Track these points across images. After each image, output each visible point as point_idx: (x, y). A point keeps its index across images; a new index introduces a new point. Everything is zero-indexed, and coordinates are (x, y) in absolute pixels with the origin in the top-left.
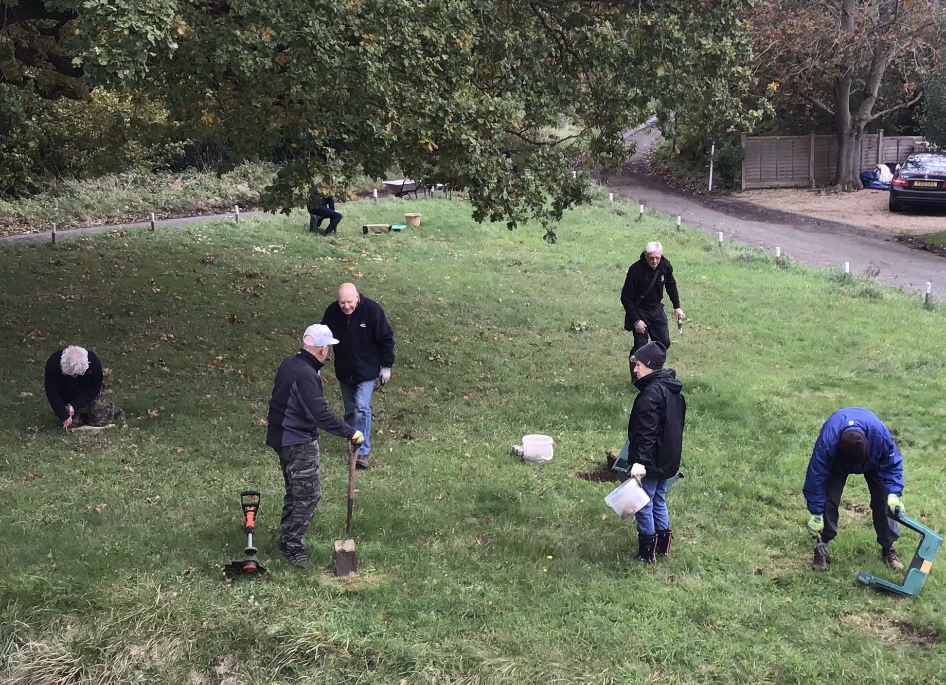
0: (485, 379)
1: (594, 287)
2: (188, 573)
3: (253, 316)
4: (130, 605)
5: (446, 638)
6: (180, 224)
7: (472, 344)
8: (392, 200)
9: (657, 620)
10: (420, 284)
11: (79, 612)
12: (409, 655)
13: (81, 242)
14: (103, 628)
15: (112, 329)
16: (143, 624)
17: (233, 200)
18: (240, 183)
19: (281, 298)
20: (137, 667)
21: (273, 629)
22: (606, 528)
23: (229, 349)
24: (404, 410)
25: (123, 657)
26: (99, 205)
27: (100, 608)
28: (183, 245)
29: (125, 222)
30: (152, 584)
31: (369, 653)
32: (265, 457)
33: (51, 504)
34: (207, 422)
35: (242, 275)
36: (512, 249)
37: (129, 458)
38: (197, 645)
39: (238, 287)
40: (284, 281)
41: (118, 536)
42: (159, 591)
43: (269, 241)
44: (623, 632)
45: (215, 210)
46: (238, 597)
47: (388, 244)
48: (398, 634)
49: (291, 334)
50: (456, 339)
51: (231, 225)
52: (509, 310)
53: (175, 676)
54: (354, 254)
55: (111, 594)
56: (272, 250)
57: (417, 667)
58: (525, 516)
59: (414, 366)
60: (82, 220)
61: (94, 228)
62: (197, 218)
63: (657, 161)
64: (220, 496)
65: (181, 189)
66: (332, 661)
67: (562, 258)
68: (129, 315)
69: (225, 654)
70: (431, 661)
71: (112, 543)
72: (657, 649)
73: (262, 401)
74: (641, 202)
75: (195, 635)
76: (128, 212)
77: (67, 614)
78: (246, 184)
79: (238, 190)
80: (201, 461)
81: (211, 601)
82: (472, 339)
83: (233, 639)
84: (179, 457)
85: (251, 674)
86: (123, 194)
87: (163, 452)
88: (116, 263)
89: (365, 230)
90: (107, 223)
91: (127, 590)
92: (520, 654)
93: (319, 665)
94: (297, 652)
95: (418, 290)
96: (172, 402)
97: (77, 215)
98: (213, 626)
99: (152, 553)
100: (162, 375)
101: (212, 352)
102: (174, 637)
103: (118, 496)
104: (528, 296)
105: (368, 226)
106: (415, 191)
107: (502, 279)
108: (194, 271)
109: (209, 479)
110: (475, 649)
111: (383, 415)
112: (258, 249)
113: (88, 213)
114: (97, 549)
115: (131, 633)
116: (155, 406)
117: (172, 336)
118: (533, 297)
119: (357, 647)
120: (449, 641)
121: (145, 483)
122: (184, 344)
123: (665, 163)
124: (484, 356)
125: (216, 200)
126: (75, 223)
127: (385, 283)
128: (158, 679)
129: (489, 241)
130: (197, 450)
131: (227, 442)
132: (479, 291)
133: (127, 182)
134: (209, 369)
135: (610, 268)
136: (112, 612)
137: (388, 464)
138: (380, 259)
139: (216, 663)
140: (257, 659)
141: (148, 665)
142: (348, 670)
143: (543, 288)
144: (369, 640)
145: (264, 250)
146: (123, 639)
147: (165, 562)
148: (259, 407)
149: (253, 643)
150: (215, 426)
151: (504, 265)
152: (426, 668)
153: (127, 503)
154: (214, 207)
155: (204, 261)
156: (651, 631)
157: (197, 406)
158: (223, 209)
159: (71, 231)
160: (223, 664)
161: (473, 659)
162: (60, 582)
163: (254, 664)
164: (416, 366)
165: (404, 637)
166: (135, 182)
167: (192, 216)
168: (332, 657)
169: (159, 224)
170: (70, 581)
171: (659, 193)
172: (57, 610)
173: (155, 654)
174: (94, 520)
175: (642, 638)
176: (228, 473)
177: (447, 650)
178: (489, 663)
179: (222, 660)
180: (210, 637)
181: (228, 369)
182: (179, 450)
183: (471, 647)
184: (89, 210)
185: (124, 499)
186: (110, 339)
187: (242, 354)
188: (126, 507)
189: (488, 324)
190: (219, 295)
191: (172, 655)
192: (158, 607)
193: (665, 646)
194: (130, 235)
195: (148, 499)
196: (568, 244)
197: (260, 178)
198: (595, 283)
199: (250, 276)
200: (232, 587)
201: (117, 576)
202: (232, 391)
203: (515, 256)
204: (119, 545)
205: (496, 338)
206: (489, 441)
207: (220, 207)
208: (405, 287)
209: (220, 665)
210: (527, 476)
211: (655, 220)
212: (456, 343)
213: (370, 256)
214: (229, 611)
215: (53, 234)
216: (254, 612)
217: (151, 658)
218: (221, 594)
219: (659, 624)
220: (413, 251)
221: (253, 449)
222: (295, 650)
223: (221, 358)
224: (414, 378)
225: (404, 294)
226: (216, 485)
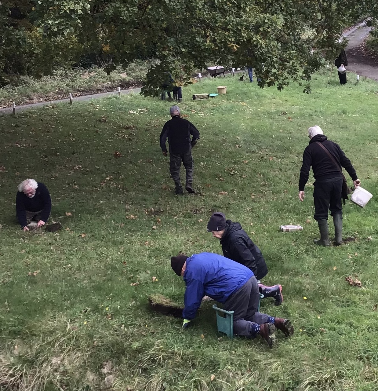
0: (264, 185)
1: (330, 126)
2: (86, 311)
3: (128, 152)
4: (52, 332)
5: (239, 348)
6: (87, 99)
7: (256, 164)
8: (209, 79)
9: (367, 333)
10: (226, 129)
11: (22, 338)
12: (216, 359)
13: (30, 112)
14: (36, 347)
15: (46, 164)
16: (59, 344)
17: (118, 83)
18: (121, 73)
19: (145, 141)
20: (56, 371)
21: (136, 345)
22: (336, 275)
23: (114, 173)
24: (215, 206)
25: (47, 365)
26: (40, 90)
27: (35, 335)
28: (88, 111)
29: (56, 100)
30: (65, 319)
31: (193, 359)
32: (133, 238)
33: (8, 271)
34: (100, 218)
35: (122, 128)
36: (282, 105)
37: (54, 242)
38: (91, 356)
39: (120, 135)
40: (147, 130)
41: (46, 290)
42: (68, 323)
43: (138, 107)
44: (346, 341)
45: (108, 89)
46: (115, 326)
47: (208, 105)
48: (210, 346)
49: (150, 162)
50: (247, 162)
51: (116, 98)
52: (279, 143)
53: (78, 375)
54: (188, 112)
55: (40, 326)
56: (140, 111)
57: (221, 366)
58: (287, 270)
59: (222, 179)
60: (31, 99)
61: (38, 103)
62: (98, 94)
63: (368, 47)
64: (106, 263)
65: (88, 78)
66: (170, 363)
67: (311, 109)
68: (57, 155)
69: (107, 361)
70: (230, 363)
71: (42, 295)
72: (367, 351)
73: (132, 204)
74: (358, 73)
75: (90, 350)
76: (57, 93)
77: (14, 339)
78: (125, 73)
79: (121, 77)
80: (96, 242)
81: (99, 328)
82: (257, 161)
83: (112, 351)
84: (82, 240)
85: (122, 373)
86: (55, 83)
87: (74, 237)
88: (50, 124)
89: (194, 97)
90: (46, 100)
91: (50, 323)
92: (283, 357)
93: (162, 367)
94: (149, 359)
95: (225, 133)
96: (80, 206)
97: (28, 97)
98: (100, 344)
99: (65, 300)
100: (75, 190)
101: (104, 175)
102: (77, 351)
103: (46, 265)
104: (290, 133)
105: (196, 95)
106: (223, 73)
107: (275, 124)
108: (95, 127)
109: (100, 253)
110: (256, 354)
111: (203, 210)
112: (131, 112)
113: (34, 95)
114: (33, 299)
115: (52, 349)
116: (70, 210)
117: (81, 166)
118: (293, 134)
119: (185, 355)
120: (240, 350)
121: (63, 257)
122: (88, 171)
123: (373, 48)
124: (264, 171)
125: (108, 83)
126: (27, 101)
127: (206, 129)
128: (68, 378)
129: (267, 101)
130: (93, 236)
131: (111, 230)
132: (261, 132)
133: (57, 75)
134: (102, 186)
135: (340, 114)
136: (41, 338)
137: (205, 240)
138: (203, 115)
139: (102, 367)
140: (126, 363)
141: (62, 369)
142: (180, 369)
143: (299, 128)
144: (192, 350)
145: (135, 112)
146: (47, 354)
147: (72, 305)
148: (131, 207)
149: (124, 354)
150: (104, 220)
151: (276, 115)
152: (226, 367)
153: (52, 270)
154: (107, 88)
155: (100, 121)
156: (364, 340)
157: (95, 209)
158: (112, 88)
159: (25, 106)
160: (106, 367)
161: (255, 361)
162: (11, 319)
163: (124, 367)
164: (223, 179)
165: (213, 347)
166: (61, 75)
167: (94, 94)
168: (170, 361)
169: (75, 100)
170: (18, 319)
171: (370, 66)
172: (9, 337)
173: (66, 362)
174: (32, 281)
175: (357, 344)
176: (111, 249)
177: (239, 356)
178: (265, 363)
179: (106, 365)
180: (98, 351)
181: (113, 185)
182: (83, 236)
183: (254, 353)
184: (35, 93)
185: (50, 267)
186: (45, 170)
187: (121, 176)
188: (51, 272)
189: (266, 152)
190: (109, 140)
191: (76, 362)
192: (68, 333)
193: (372, 349)
194: (58, 107)
195: (64, 266)
196: (314, 100)
197: (133, 69)
198: (331, 123)
199: (127, 128)
200: (112, 319)
201: (45, 315)
202: (115, 198)
203: (282, 109)
204: (46, 295)
205: (271, 160)
206: (266, 224)
207: (110, 88)
208: (217, 131)
209: (104, 368)
210: (288, 244)
211: (367, 83)
212: (247, 164)
213: (197, 113)
214: (110, 334)
215: (14, 109)
216: (124, 335)
217: (63, 365)
218: (105, 324)
219: (369, 335)
220: (222, 109)
221: (126, 234)
222: (148, 358)
223: (109, 178)
224: (222, 187)
225: (217, 135)
226: (103, 256)
